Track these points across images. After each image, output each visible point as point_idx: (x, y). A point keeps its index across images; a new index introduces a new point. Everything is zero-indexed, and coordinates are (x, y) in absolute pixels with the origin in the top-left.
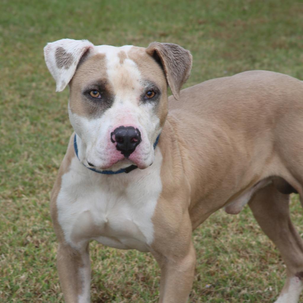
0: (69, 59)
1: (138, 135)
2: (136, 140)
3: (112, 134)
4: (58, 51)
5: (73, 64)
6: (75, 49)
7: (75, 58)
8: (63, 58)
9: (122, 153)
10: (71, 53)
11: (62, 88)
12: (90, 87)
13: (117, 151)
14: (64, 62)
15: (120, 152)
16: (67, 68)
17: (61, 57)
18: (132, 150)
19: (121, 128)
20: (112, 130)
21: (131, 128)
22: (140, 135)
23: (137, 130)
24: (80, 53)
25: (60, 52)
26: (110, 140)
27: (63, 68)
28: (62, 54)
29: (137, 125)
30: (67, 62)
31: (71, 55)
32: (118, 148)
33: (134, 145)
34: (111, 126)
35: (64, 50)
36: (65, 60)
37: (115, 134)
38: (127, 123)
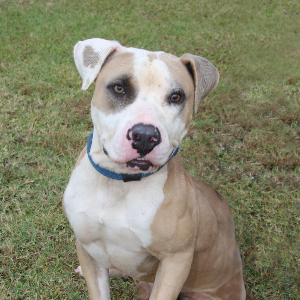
0: (95, 58)
1: (157, 134)
2: (155, 140)
3: (129, 131)
4: (86, 50)
5: (99, 63)
6: (102, 49)
7: (101, 57)
8: (90, 56)
9: (138, 152)
10: (98, 52)
11: (86, 86)
12: (114, 82)
13: (133, 149)
14: (90, 60)
15: (136, 151)
16: (93, 67)
17: (88, 56)
18: (150, 150)
19: (141, 125)
20: (130, 127)
21: (151, 126)
22: (160, 135)
23: (157, 129)
24: (106, 53)
25: (88, 51)
26: (126, 137)
27: (89, 66)
28: (89, 52)
29: (157, 124)
30: (93, 61)
31: (98, 54)
32: (134, 147)
33: (153, 144)
34: (129, 122)
35: (92, 49)
36: (92, 59)
37: (132, 130)
38: (147, 121)
